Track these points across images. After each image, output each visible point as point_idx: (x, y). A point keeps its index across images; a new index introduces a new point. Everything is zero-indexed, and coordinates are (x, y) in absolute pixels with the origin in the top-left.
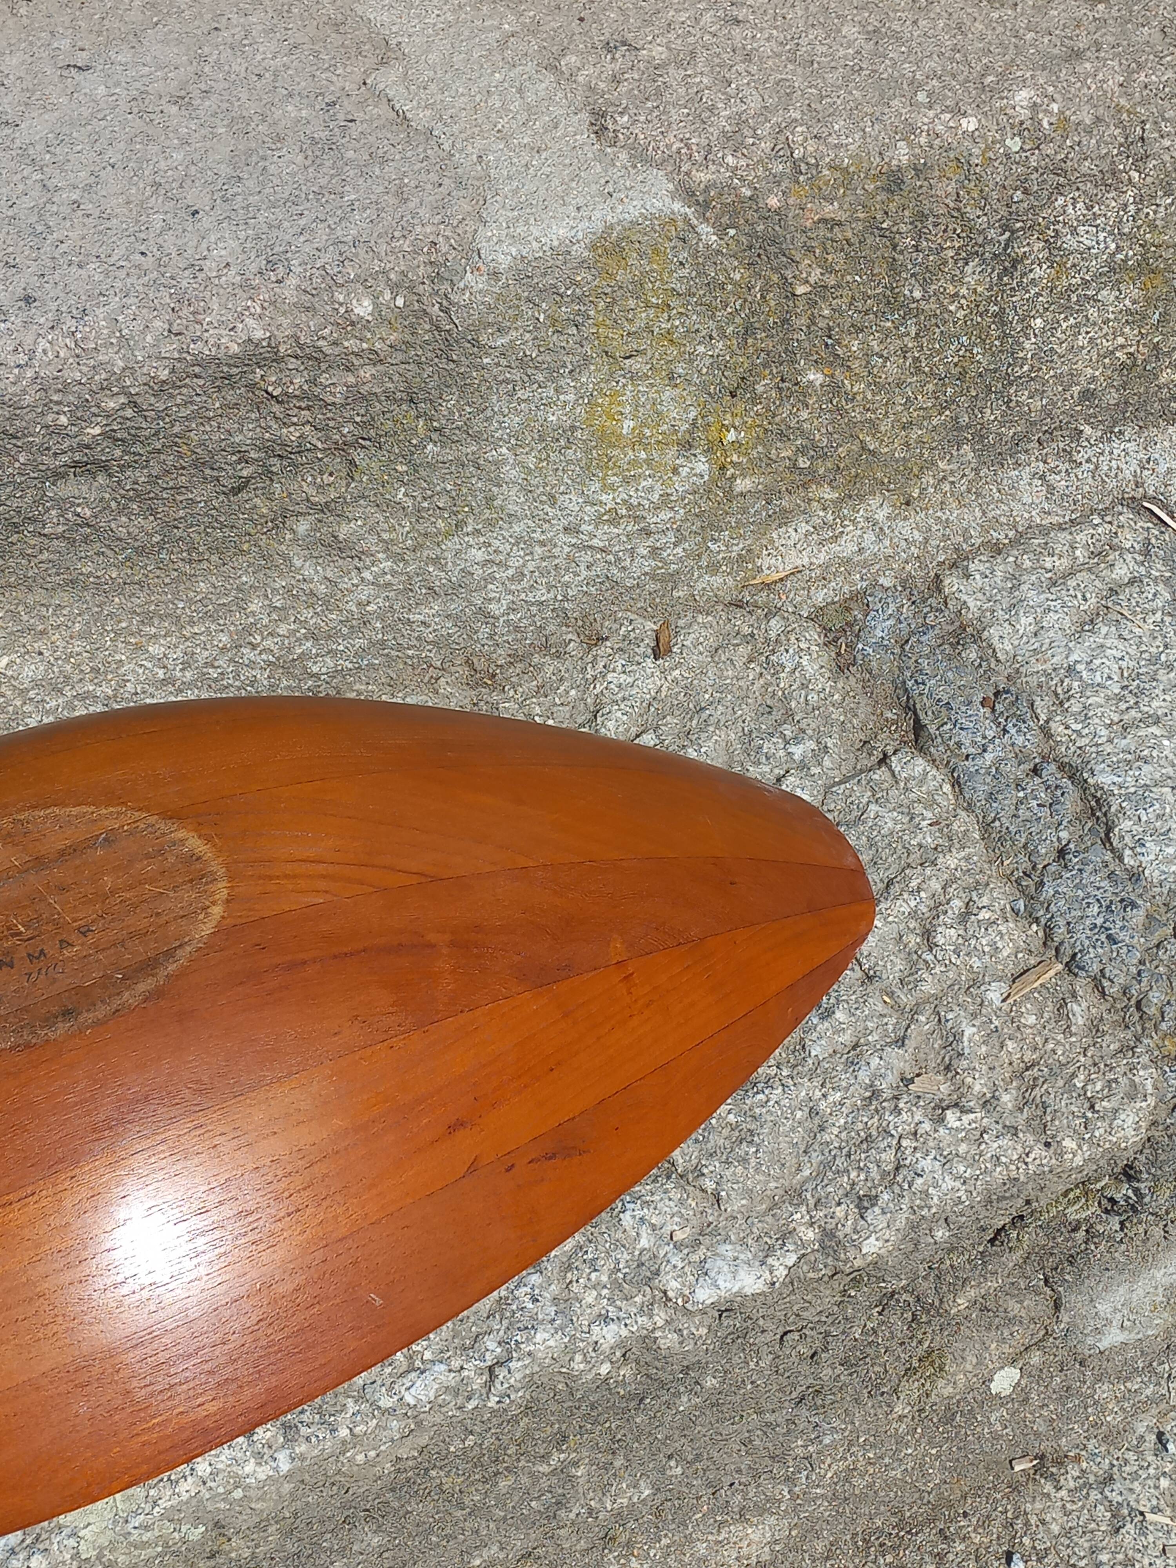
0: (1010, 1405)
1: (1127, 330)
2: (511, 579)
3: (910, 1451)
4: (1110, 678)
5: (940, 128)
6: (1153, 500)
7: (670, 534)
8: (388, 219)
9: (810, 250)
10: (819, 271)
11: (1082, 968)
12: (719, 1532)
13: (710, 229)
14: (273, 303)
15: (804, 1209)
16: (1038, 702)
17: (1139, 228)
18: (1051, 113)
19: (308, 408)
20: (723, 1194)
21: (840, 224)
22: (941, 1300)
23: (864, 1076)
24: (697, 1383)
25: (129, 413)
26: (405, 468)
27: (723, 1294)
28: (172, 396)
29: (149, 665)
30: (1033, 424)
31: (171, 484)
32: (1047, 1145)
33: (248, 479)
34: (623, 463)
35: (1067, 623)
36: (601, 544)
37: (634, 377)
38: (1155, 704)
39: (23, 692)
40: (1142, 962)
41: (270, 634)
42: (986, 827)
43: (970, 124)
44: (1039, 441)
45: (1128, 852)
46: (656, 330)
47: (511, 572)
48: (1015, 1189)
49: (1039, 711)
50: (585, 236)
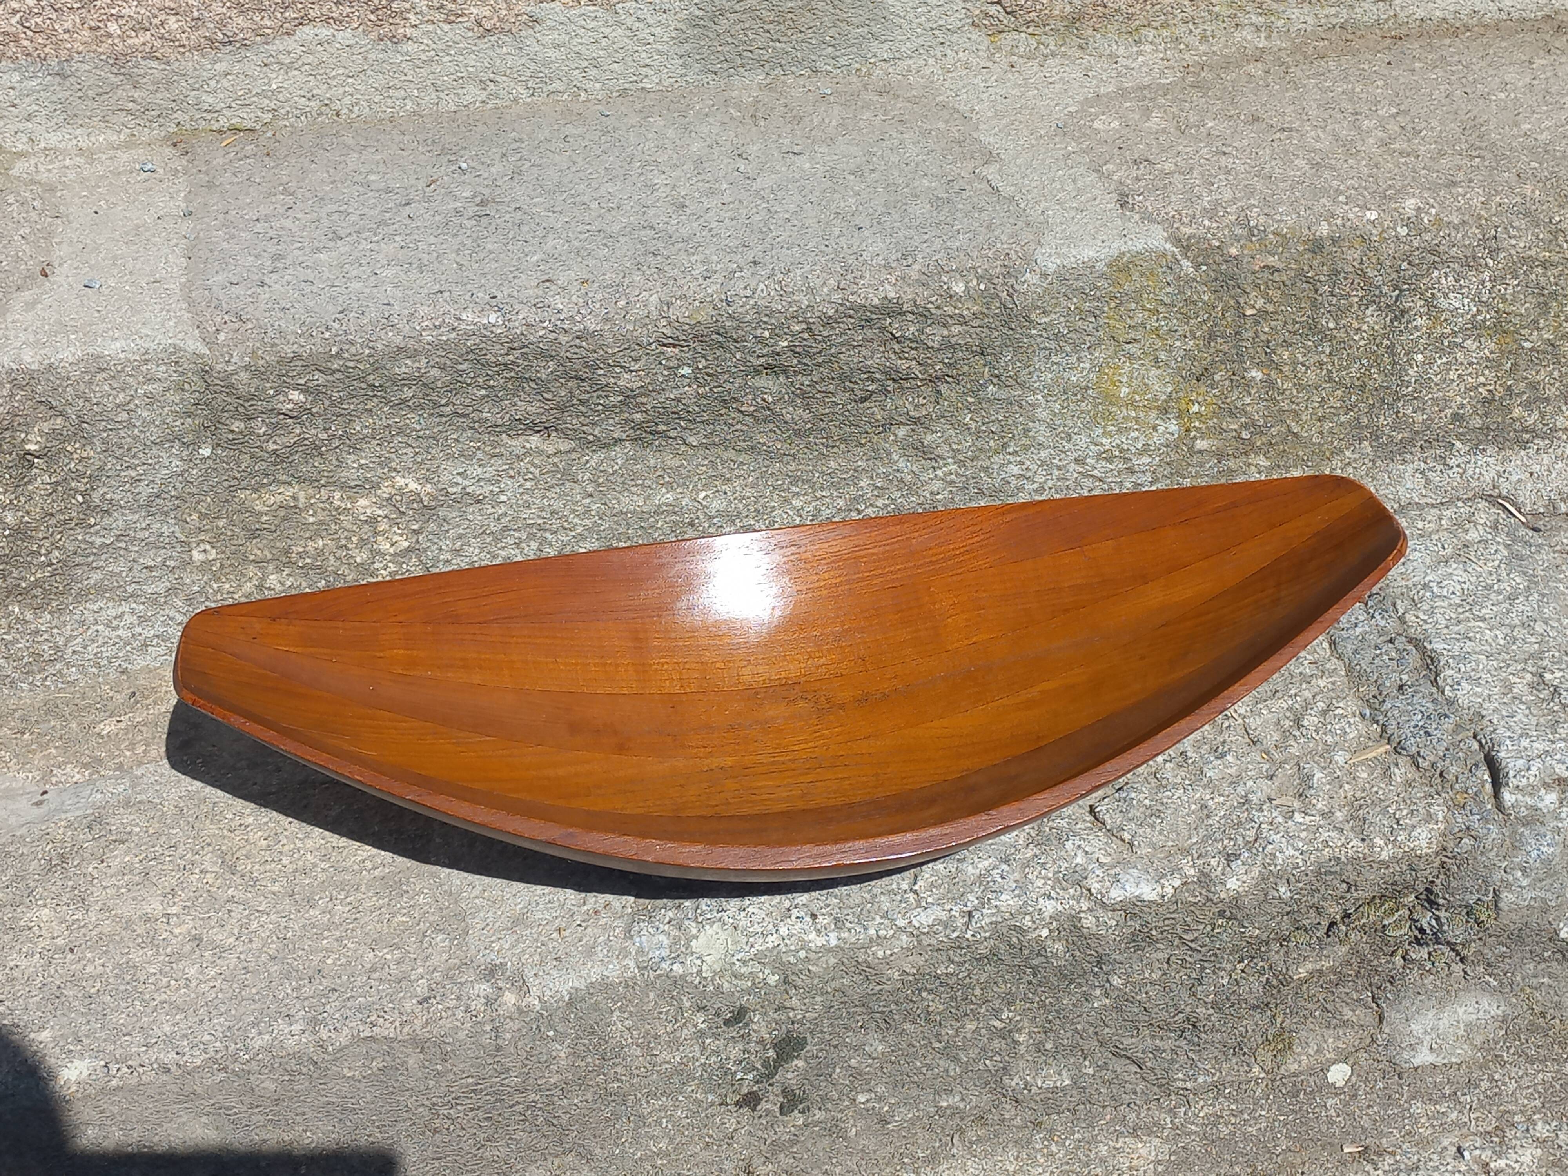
0: (1342, 1097)
1: (1487, 372)
2: (1035, 491)
3: (1263, 1113)
4: (1453, 593)
5: (1351, 216)
6: (1505, 498)
7: (1148, 474)
8: (980, 239)
9: (1258, 286)
10: (1263, 301)
11: (1404, 749)
12: (1117, 1141)
13: (1189, 264)
14: (903, 278)
15: (1190, 858)
16: (1399, 602)
17: (1494, 299)
18: (1430, 214)
19: (916, 349)
20: (1136, 843)
21: (1278, 271)
22: (1287, 969)
23: (1241, 790)
24: (1108, 981)
25: (806, 336)
26: (972, 400)
27: (1128, 895)
28: (833, 328)
29: (791, 513)
30: (1417, 433)
31: (824, 389)
32: (1363, 840)
33: (873, 392)
34: (1119, 418)
35: (1428, 560)
36: (1099, 475)
37: (1130, 357)
38: (1484, 611)
39: (711, 518)
40: (1447, 750)
41: (871, 505)
42: (1349, 670)
43: (1372, 215)
44: (1421, 447)
45: (1448, 688)
46: (1148, 327)
47: (1035, 486)
48: (1338, 868)
49: (1398, 607)
50: (1106, 257)
